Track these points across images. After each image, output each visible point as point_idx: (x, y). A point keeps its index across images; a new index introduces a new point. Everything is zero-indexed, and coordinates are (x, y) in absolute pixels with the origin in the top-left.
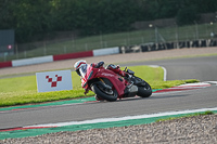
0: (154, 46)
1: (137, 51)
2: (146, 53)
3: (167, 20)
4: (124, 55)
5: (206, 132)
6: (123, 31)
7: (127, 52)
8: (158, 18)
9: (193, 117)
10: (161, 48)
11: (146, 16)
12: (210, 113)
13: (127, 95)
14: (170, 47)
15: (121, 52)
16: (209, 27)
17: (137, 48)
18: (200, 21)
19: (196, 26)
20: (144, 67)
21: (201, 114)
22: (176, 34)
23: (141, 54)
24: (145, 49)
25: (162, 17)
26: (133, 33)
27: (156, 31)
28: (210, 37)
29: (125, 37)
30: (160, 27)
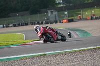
0: (19, 24)
1: (11, 27)
2: (15, 28)
3: (25, 12)
4: (5, 28)
5: (43, 63)
6: (5, 17)
7: (7, 27)
8: (21, 11)
9: (37, 56)
10: (22, 25)
11: (15, 10)
12: (45, 55)
13: (58, 40)
14: (27, 24)
15: (4, 27)
16: (44, 15)
17: (11, 25)
18: (40, 12)
19: (38, 15)
20: (14, 34)
21: (41, 55)
22: (29, 18)
23: (13, 28)
24: (15, 26)
25: (23, 11)
26: (9, 18)
27: (20, 17)
28: (45, 20)
29: (6, 20)
30: (22, 16)
